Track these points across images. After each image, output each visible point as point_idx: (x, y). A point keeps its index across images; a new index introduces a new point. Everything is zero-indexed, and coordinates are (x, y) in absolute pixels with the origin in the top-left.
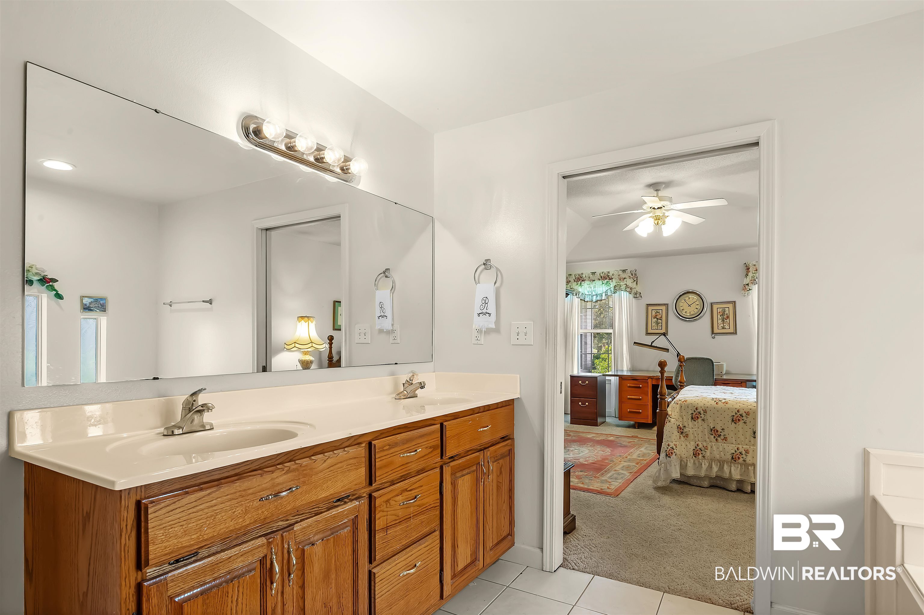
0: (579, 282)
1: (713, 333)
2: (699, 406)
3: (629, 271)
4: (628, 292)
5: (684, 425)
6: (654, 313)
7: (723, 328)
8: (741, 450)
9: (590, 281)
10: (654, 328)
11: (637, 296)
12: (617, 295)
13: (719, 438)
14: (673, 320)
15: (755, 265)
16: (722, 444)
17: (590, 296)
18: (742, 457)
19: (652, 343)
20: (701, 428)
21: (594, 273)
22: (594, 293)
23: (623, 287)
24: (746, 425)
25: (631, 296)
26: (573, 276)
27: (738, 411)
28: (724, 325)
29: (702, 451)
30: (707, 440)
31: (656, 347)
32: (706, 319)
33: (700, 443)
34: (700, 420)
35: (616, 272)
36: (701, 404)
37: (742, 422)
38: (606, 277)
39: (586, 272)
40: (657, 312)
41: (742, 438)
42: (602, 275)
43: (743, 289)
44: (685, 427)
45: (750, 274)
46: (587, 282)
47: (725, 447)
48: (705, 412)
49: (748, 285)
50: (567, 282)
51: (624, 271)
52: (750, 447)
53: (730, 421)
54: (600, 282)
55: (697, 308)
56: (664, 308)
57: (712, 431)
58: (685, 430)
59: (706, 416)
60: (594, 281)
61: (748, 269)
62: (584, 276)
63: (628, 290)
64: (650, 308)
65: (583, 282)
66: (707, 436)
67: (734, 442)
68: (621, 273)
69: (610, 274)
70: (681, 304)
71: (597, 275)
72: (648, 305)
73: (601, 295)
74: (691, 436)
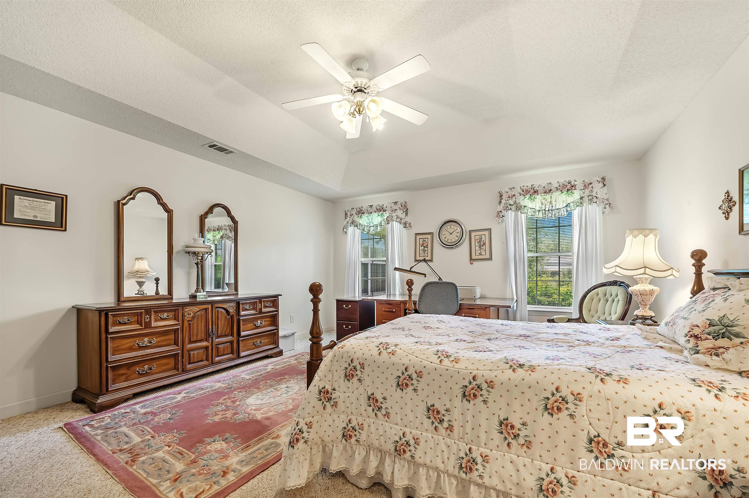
0: (360, 215)
1: (471, 259)
2: (355, 357)
3: (399, 204)
4: (398, 222)
5: (333, 387)
6: (421, 242)
7: (480, 254)
8: (409, 437)
9: (369, 213)
10: (422, 255)
11: (406, 225)
12: (390, 225)
13: (378, 413)
14: (437, 247)
15: (507, 192)
16: (383, 423)
17: (368, 227)
18: (410, 450)
19: (411, 269)
20: (356, 392)
21: (371, 206)
22: (372, 225)
23: (394, 218)
24: (417, 395)
25: (402, 226)
26: (355, 209)
27: (406, 369)
28: (481, 251)
29: (356, 431)
30: (364, 413)
31: (415, 272)
32: (465, 246)
33: (353, 418)
34: (355, 379)
35: (389, 204)
36: (359, 354)
37: (411, 388)
38: (381, 210)
39: (365, 206)
40: (424, 241)
41: (411, 416)
42: (378, 208)
43: (497, 216)
44: (334, 389)
45: (503, 201)
46: (366, 215)
47: (387, 429)
48: (362, 366)
49: (501, 211)
50: (351, 215)
51: (396, 203)
52: (422, 434)
53: (395, 385)
54: (376, 214)
55: (457, 236)
56: (429, 236)
57: (369, 400)
58: (333, 396)
59: (363, 373)
60: (371, 213)
61: (501, 196)
62: (364, 209)
63: (399, 220)
64: (418, 237)
65: (363, 215)
66: (363, 408)
67: (399, 421)
68: (393, 205)
69: (385, 207)
70: (444, 233)
71: (374, 208)
72: (417, 234)
73: (376, 226)
74: (341, 406)
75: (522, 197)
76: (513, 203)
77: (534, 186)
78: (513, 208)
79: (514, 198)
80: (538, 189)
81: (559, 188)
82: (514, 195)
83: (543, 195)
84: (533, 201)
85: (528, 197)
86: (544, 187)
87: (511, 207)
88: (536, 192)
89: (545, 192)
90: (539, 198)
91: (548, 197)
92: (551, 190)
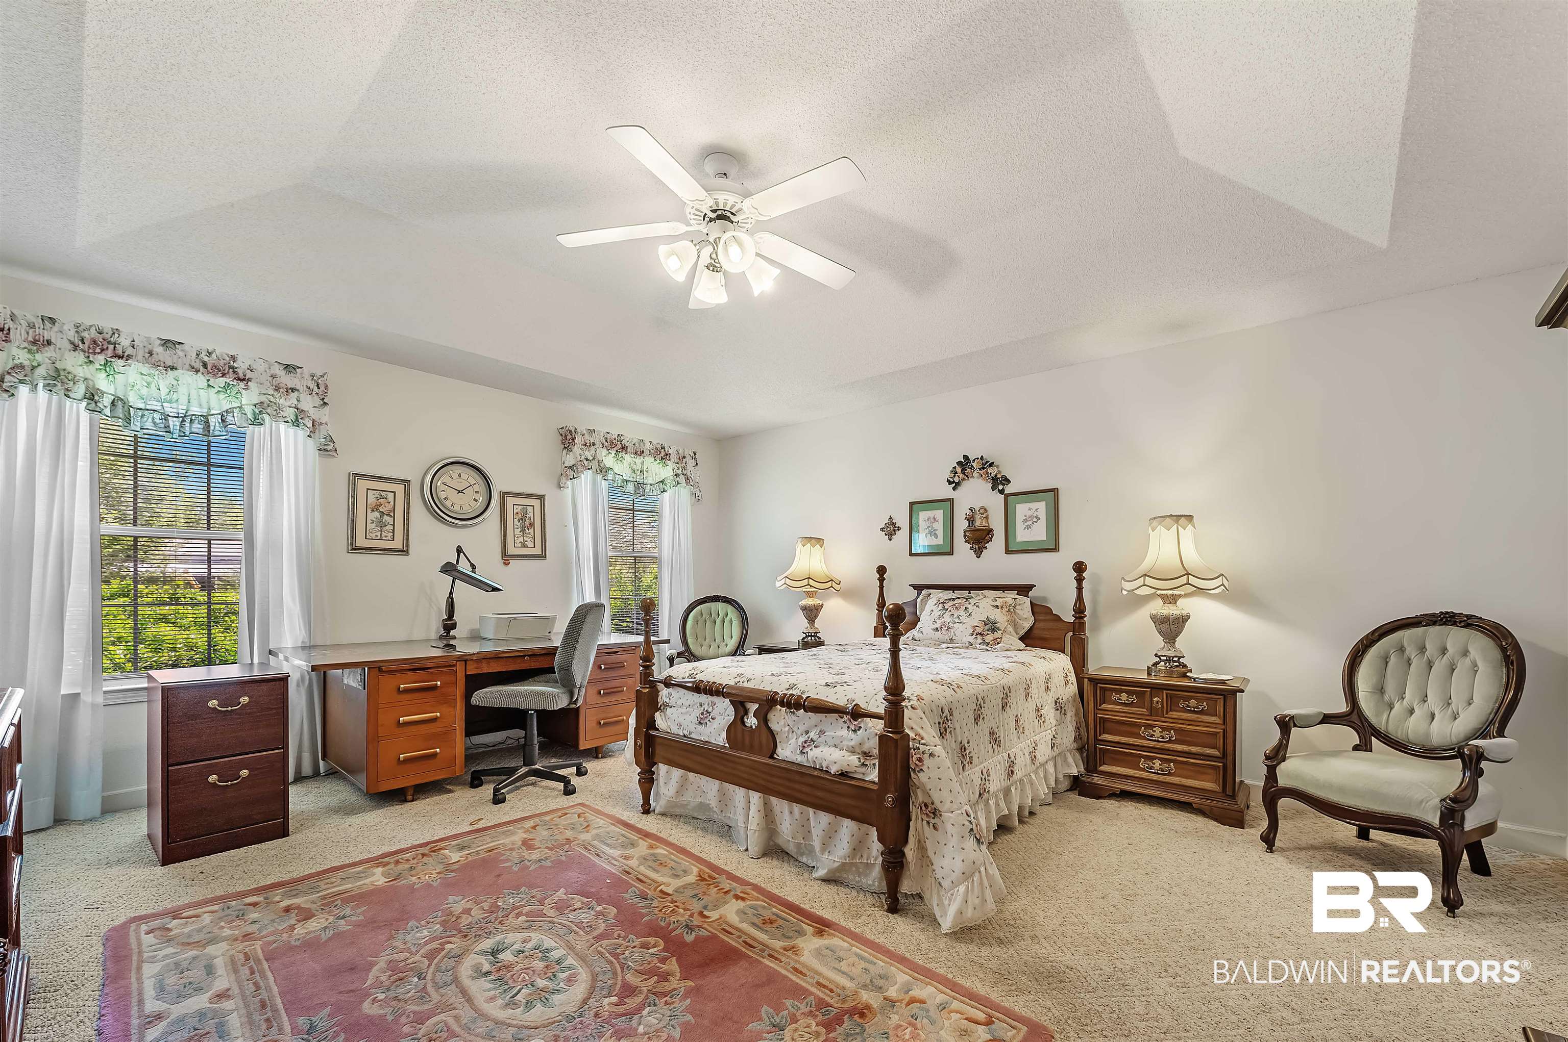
0: (100, 357)
1: (505, 554)
3: (306, 372)
4: (303, 429)
6: (371, 499)
7: (523, 545)
9: (154, 365)
10: (373, 535)
11: (329, 445)
12: (266, 429)
14: (422, 520)
21: (171, 343)
23: (287, 413)
25: (314, 444)
26: (68, 327)
28: (525, 539)
32: (493, 525)
35: (264, 365)
38: (222, 370)
40: (382, 497)
42: (206, 358)
43: (562, 475)
45: (577, 450)
46: (138, 366)
49: (572, 468)
51: (292, 369)
54: (198, 379)
56: (398, 489)
60: (171, 368)
61: (573, 439)
62: (124, 342)
63: (304, 424)
64: (362, 485)
65: (120, 361)
68: (280, 371)
69: (241, 365)
70: (443, 487)
71: (187, 355)
72: (357, 476)
75: (604, 452)
76: (591, 458)
77: (622, 438)
78: (594, 464)
79: (593, 448)
80: (627, 444)
81: (652, 451)
82: (594, 444)
83: (633, 456)
84: (619, 462)
85: (613, 452)
86: (634, 444)
87: (591, 464)
88: (624, 448)
89: (636, 453)
90: (628, 458)
91: (639, 460)
92: (643, 452)
